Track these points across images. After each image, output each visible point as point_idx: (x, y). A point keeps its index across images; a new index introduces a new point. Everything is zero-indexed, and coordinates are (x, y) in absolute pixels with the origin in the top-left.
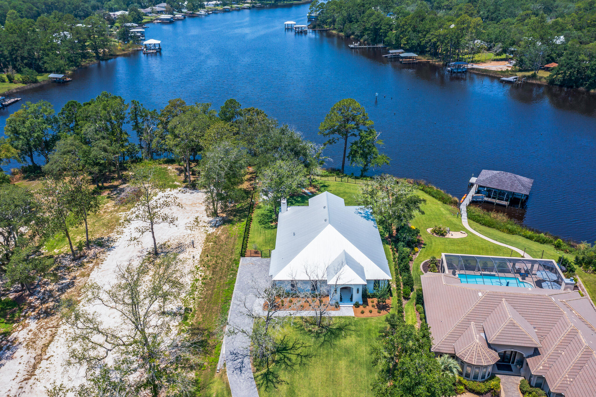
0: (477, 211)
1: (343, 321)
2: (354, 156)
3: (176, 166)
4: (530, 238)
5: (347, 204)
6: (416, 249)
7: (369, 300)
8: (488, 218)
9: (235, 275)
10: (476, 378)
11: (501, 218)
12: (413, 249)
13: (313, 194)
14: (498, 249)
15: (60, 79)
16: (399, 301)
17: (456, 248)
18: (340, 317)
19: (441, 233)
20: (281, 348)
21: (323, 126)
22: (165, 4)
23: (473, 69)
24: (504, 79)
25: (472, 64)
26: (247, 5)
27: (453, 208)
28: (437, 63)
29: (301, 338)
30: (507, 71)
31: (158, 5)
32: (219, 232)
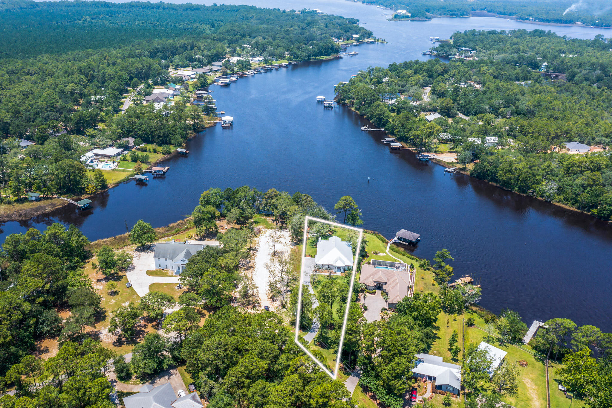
0: (394, 246)
2: (349, 220)
3: (272, 218)
4: (408, 257)
5: (342, 240)
6: (366, 258)
7: (346, 271)
8: (396, 249)
10: (370, 289)
11: (401, 249)
13: (330, 236)
14: (394, 260)
15: (183, 152)
17: (379, 258)
18: (336, 276)
19: (376, 253)
20: (319, 281)
21: (336, 206)
22: (220, 64)
23: (433, 158)
24: (447, 169)
25: (435, 154)
26: (285, 63)
27: (385, 244)
28: (413, 151)
29: (324, 279)
30: (452, 163)
31: (213, 63)
32: (295, 248)
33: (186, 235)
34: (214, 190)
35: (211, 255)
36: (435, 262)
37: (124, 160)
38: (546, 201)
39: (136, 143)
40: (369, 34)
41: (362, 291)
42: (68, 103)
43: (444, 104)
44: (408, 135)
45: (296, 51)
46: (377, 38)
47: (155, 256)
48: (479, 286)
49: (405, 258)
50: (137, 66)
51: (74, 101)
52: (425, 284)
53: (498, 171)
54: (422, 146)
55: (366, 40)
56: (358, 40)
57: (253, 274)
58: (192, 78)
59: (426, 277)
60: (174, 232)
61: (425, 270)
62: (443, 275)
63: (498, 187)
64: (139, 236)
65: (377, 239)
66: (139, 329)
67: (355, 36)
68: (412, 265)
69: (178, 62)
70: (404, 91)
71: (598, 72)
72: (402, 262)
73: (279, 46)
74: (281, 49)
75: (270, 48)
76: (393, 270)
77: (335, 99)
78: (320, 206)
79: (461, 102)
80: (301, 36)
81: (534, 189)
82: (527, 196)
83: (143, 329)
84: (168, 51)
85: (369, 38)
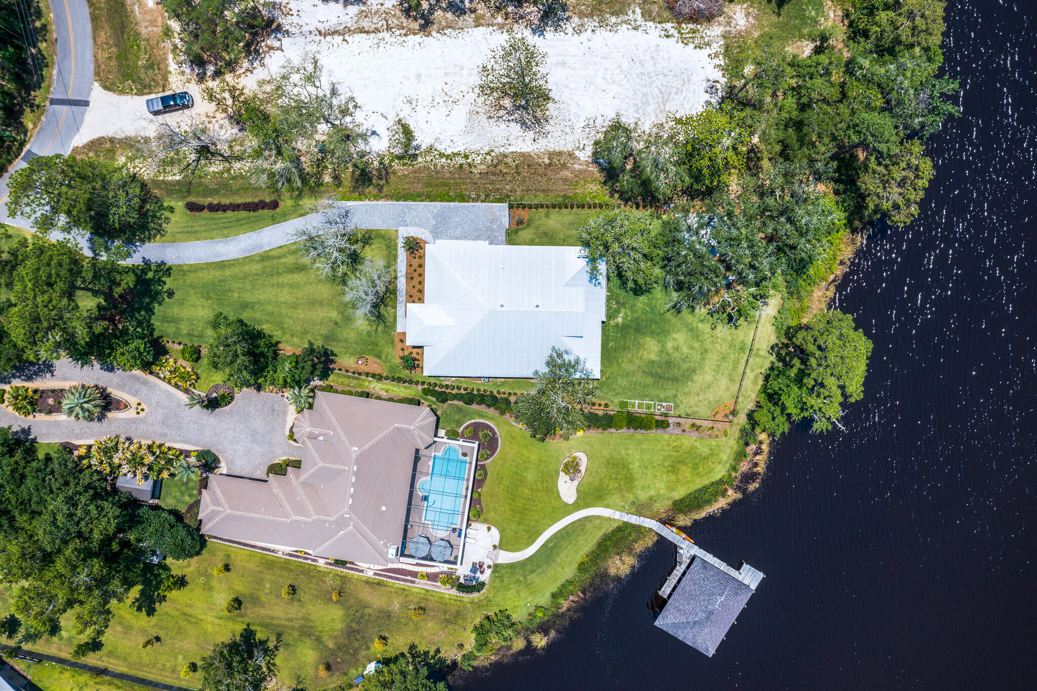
1: (391, 320)
18: (395, 317)
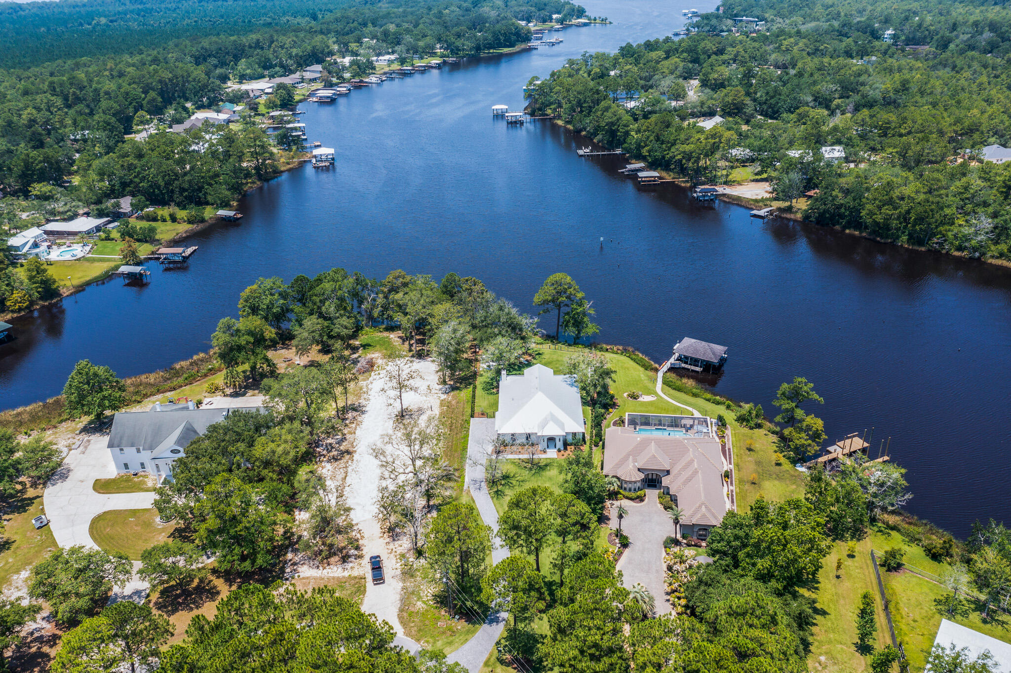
0: (672, 376)
1: (548, 460)
2: (567, 326)
3: (400, 333)
4: (708, 400)
5: (555, 373)
6: (611, 410)
7: (568, 447)
8: (678, 383)
9: (468, 431)
10: (630, 490)
11: (690, 383)
12: (608, 409)
13: (529, 364)
14: (677, 409)
15: (230, 217)
16: (591, 448)
17: (643, 409)
18: (546, 458)
19: (634, 397)
20: (506, 477)
21: (537, 299)
22: (319, 67)
23: (724, 195)
24: (755, 212)
25: (725, 187)
26: (435, 61)
27: (651, 373)
28: (683, 185)
29: (519, 471)
30: (763, 200)
31: (308, 68)
32: (449, 397)
33: (206, 386)
34: (268, 283)
35: (238, 434)
36: (778, 410)
37: (108, 239)
38: (970, 258)
39: (136, 207)
40: (578, 11)
41: (614, 495)
42: (18, 145)
43: (729, 99)
44: (671, 154)
45: (453, 40)
46: (593, 18)
47: (111, 445)
48: (886, 458)
49: (700, 401)
50: (163, 75)
51: (31, 140)
52: (758, 463)
53: (863, 206)
54: (698, 174)
55: (575, 21)
56: (561, 21)
57: (350, 469)
58: (267, 93)
59: (757, 446)
60: (180, 380)
61: (751, 428)
62: (801, 439)
63: (865, 238)
64: (82, 397)
65: (632, 363)
66: (34, 650)
67: (554, 16)
68: (720, 418)
69: (244, 70)
70: (651, 87)
71: (987, 35)
72: (697, 414)
73: (425, 36)
74: (428, 40)
75: (408, 38)
76: (678, 435)
77: (525, 109)
78: (503, 299)
79: (759, 95)
80: (461, 18)
81: (944, 236)
82: (929, 250)
83: (46, 649)
84: (227, 53)
85: (578, 17)
